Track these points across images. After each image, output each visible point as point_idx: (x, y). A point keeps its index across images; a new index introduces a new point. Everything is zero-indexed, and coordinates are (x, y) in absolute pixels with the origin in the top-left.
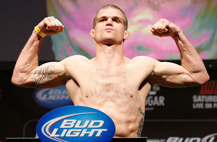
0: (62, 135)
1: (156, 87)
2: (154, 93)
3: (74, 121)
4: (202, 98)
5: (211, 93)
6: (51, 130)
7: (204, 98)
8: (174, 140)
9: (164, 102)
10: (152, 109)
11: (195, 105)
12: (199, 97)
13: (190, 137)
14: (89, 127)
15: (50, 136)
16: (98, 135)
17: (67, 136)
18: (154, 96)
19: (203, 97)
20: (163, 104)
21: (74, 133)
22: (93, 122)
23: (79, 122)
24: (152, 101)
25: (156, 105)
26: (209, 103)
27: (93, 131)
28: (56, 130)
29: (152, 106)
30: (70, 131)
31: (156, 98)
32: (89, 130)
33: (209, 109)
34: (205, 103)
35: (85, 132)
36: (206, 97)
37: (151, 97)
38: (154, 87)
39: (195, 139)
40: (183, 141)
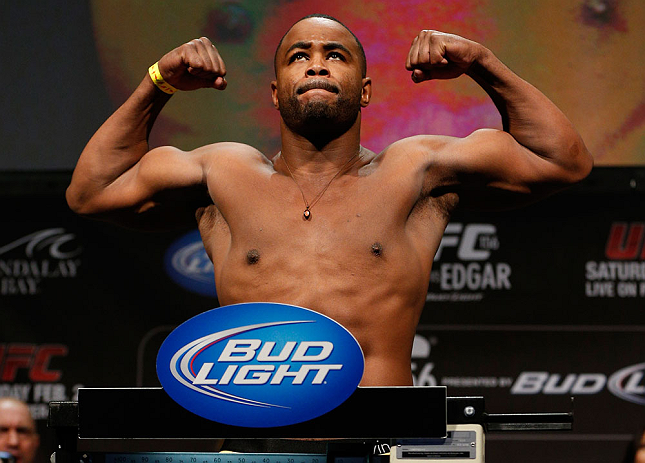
1: (488, 239)
2: (483, 255)
3: (256, 343)
4: (609, 270)
5: (635, 254)
6: (195, 368)
7: (617, 270)
8: (535, 379)
9: (510, 278)
10: (478, 297)
11: (592, 289)
12: (603, 266)
13: (578, 373)
15: (191, 382)
16: (318, 379)
17: (235, 381)
18: (482, 263)
19: (613, 266)
20: (507, 284)
21: (255, 375)
22: (304, 346)
23: (269, 346)
24: (477, 277)
25: (488, 286)
26: (628, 281)
27: (305, 369)
28: (207, 367)
29: (479, 290)
30: (245, 370)
31: (488, 268)
32: (295, 366)
33: (628, 299)
34: (617, 281)
35: (283, 371)
36: (620, 267)
37: (476, 267)
38: (483, 240)
39: (590, 377)
40: (559, 384)
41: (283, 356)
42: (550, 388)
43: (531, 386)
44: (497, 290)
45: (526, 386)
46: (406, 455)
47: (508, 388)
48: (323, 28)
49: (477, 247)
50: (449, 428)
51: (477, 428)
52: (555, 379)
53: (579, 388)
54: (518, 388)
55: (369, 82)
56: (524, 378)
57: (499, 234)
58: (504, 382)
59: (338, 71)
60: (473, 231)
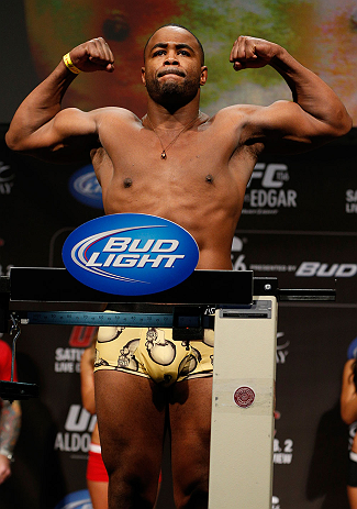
0: (107, 264)
1: (282, 174)
2: (279, 184)
3: (128, 240)
6: (87, 255)
8: (312, 267)
9: (296, 200)
10: (275, 212)
13: (340, 263)
14: (154, 250)
15: (85, 265)
16: (168, 265)
18: (278, 190)
20: (294, 204)
21: (127, 261)
22: (160, 242)
23: (136, 242)
24: (275, 198)
25: (282, 205)
27: (160, 258)
28: (95, 255)
29: (276, 207)
30: (120, 257)
31: (282, 193)
32: (154, 255)
35: (145, 258)
37: (274, 192)
38: (279, 174)
39: (348, 266)
40: (327, 270)
41: (146, 249)
42: (321, 273)
43: (308, 271)
44: (287, 207)
45: (305, 271)
46: (225, 315)
47: (294, 272)
48: (177, 33)
49: (275, 179)
50: (254, 298)
51: (273, 299)
52: (324, 267)
53: (340, 273)
54: (300, 273)
55: (206, 69)
56: (304, 266)
57: (289, 171)
58: (291, 268)
59: (185, 63)
60: (272, 168)
